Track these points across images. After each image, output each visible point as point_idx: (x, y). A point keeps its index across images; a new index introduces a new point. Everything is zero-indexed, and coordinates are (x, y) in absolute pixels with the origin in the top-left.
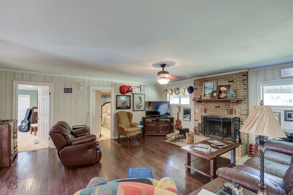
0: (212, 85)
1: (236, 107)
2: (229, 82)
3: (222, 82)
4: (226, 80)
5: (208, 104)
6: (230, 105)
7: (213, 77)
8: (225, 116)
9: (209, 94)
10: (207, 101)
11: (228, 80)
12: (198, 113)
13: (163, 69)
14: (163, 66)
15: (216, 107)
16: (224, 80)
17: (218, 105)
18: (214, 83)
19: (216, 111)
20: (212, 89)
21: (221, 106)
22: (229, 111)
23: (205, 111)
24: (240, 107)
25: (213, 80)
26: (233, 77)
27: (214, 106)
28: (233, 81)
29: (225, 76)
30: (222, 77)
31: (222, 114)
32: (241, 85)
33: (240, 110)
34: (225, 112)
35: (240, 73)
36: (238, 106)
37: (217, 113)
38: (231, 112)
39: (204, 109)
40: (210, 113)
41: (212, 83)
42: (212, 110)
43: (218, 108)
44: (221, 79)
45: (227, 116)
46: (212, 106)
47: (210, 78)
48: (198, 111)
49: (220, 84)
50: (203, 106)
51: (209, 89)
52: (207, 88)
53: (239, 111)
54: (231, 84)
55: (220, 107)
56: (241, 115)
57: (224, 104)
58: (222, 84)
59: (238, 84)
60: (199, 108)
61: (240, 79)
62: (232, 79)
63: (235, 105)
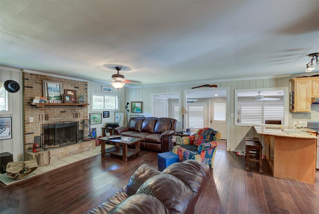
0: (58, 86)
1: (80, 111)
2: (75, 87)
3: (68, 86)
4: (72, 85)
5: (50, 109)
6: (76, 109)
7: (57, 78)
8: (71, 120)
9: (54, 97)
10: (49, 105)
11: (74, 85)
12: (33, 123)
13: (118, 72)
14: (118, 69)
15: (61, 112)
16: (71, 85)
17: (64, 110)
18: (60, 85)
19: (62, 116)
20: (58, 91)
21: (67, 111)
22: (75, 115)
23: (47, 118)
24: (83, 111)
25: (58, 81)
26: (78, 84)
27: (59, 111)
28: (78, 88)
29: (71, 80)
30: (68, 81)
31: (67, 119)
32: (84, 92)
33: (84, 113)
34: (71, 116)
35: (84, 82)
36: (82, 110)
37: (62, 118)
38: (77, 116)
39: (44, 115)
40: (53, 119)
41: (58, 84)
42: (56, 116)
43: (63, 113)
44: (66, 83)
45: (72, 120)
46: (57, 111)
47: (55, 78)
48: (33, 120)
49: (66, 87)
50: (43, 112)
51: (54, 91)
52: (51, 89)
53: (82, 114)
54: (76, 89)
55: (65, 112)
56: (84, 117)
57: (70, 109)
58: (68, 88)
59: (82, 91)
60: (36, 115)
61: (83, 87)
62: (77, 86)
63: (79, 109)
